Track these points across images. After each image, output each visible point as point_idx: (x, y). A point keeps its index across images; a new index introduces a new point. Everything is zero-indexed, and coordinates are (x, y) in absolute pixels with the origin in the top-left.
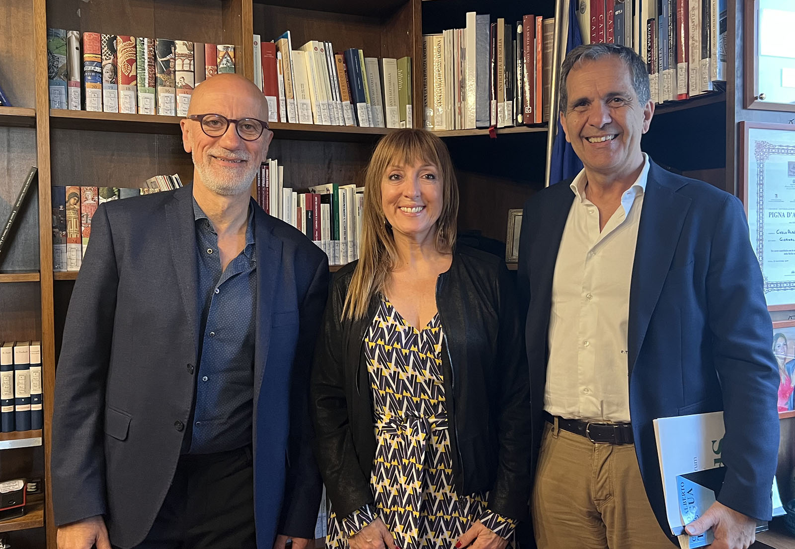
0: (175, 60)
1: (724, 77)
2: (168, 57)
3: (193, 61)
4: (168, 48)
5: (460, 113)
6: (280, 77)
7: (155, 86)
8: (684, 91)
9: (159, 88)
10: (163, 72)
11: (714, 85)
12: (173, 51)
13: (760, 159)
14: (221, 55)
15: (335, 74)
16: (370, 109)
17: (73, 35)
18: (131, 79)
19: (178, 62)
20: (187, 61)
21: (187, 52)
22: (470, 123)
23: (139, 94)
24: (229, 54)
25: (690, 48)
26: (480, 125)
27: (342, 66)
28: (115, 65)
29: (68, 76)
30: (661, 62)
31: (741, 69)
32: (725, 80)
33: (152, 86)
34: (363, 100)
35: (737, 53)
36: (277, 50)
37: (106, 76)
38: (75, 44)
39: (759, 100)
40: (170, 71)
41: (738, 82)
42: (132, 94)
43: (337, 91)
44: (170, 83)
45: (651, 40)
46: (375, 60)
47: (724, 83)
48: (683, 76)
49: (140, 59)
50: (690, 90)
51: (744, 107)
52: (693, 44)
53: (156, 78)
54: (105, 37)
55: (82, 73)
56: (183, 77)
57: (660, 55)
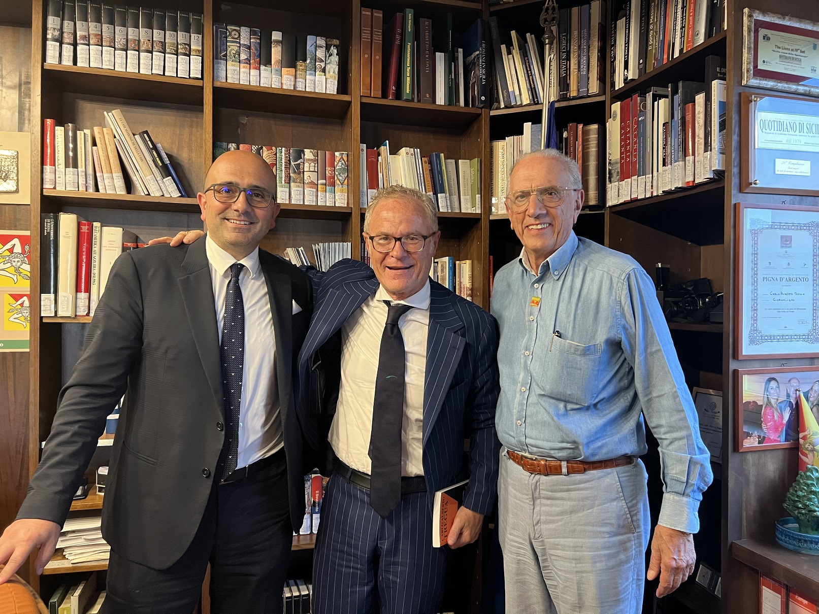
0: (304, 163)
1: (723, 167)
2: (299, 162)
3: (316, 165)
4: (299, 155)
6: (380, 175)
7: (289, 183)
8: (691, 179)
9: (292, 184)
10: (295, 172)
11: (715, 173)
12: (302, 157)
13: (755, 233)
14: (337, 159)
15: (421, 172)
16: (448, 198)
19: (306, 165)
20: (312, 164)
21: (313, 157)
24: (343, 159)
25: (696, 144)
27: (427, 166)
30: (673, 156)
31: (738, 159)
32: (724, 169)
33: (288, 183)
34: (443, 191)
35: (734, 147)
36: (379, 155)
39: (753, 185)
40: (300, 172)
41: (735, 170)
43: (423, 184)
44: (300, 180)
45: (666, 140)
46: (453, 161)
47: (724, 172)
48: (690, 167)
49: (279, 163)
50: (696, 178)
51: (741, 191)
52: (699, 141)
53: (290, 176)
54: (254, 148)
56: (309, 176)
57: (673, 151)
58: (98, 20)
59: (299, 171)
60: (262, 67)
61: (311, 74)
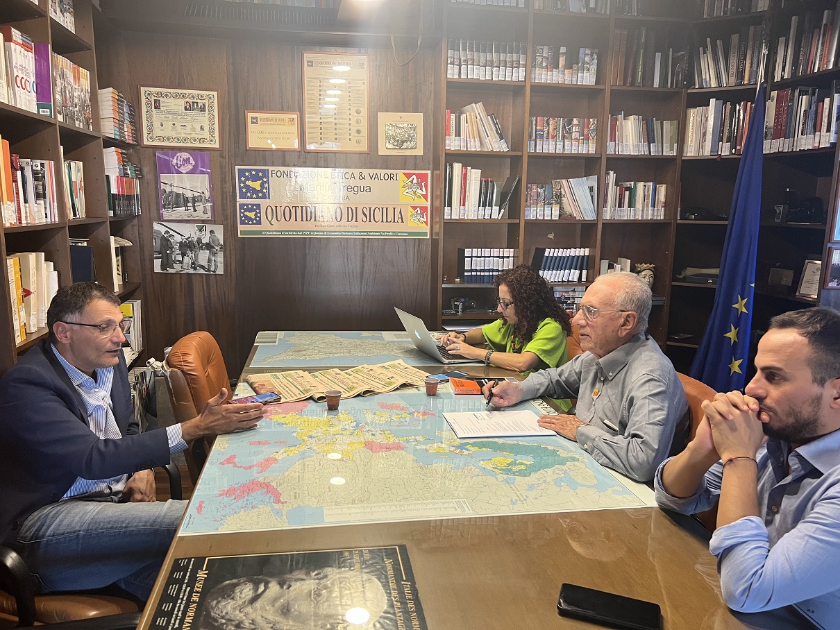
2: (570, 126)
3: (579, 127)
4: (570, 122)
5: (702, 148)
6: (617, 133)
8: (817, 145)
9: (565, 140)
10: (567, 133)
11: (831, 144)
12: (572, 123)
14: (591, 123)
15: (642, 132)
16: (656, 146)
17: (534, 119)
18: (554, 137)
19: (574, 128)
20: (577, 127)
21: (578, 123)
22: (707, 152)
23: (558, 143)
24: (594, 123)
25: (822, 127)
26: (712, 154)
27: (645, 127)
28: (548, 131)
29: (530, 136)
30: (808, 131)
32: (836, 142)
33: (563, 139)
34: (654, 142)
36: (617, 120)
37: (545, 136)
38: (534, 123)
42: (554, 143)
43: (642, 139)
44: (570, 137)
45: (804, 121)
46: (660, 122)
47: (836, 144)
48: (818, 138)
49: (558, 127)
50: (820, 145)
52: (823, 125)
53: (564, 135)
54: (545, 119)
55: (536, 135)
56: (575, 135)
57: (808, 128)
58: (472, 50)
59: (570, 132)
60: (554, 70)
61: (581, 73)
